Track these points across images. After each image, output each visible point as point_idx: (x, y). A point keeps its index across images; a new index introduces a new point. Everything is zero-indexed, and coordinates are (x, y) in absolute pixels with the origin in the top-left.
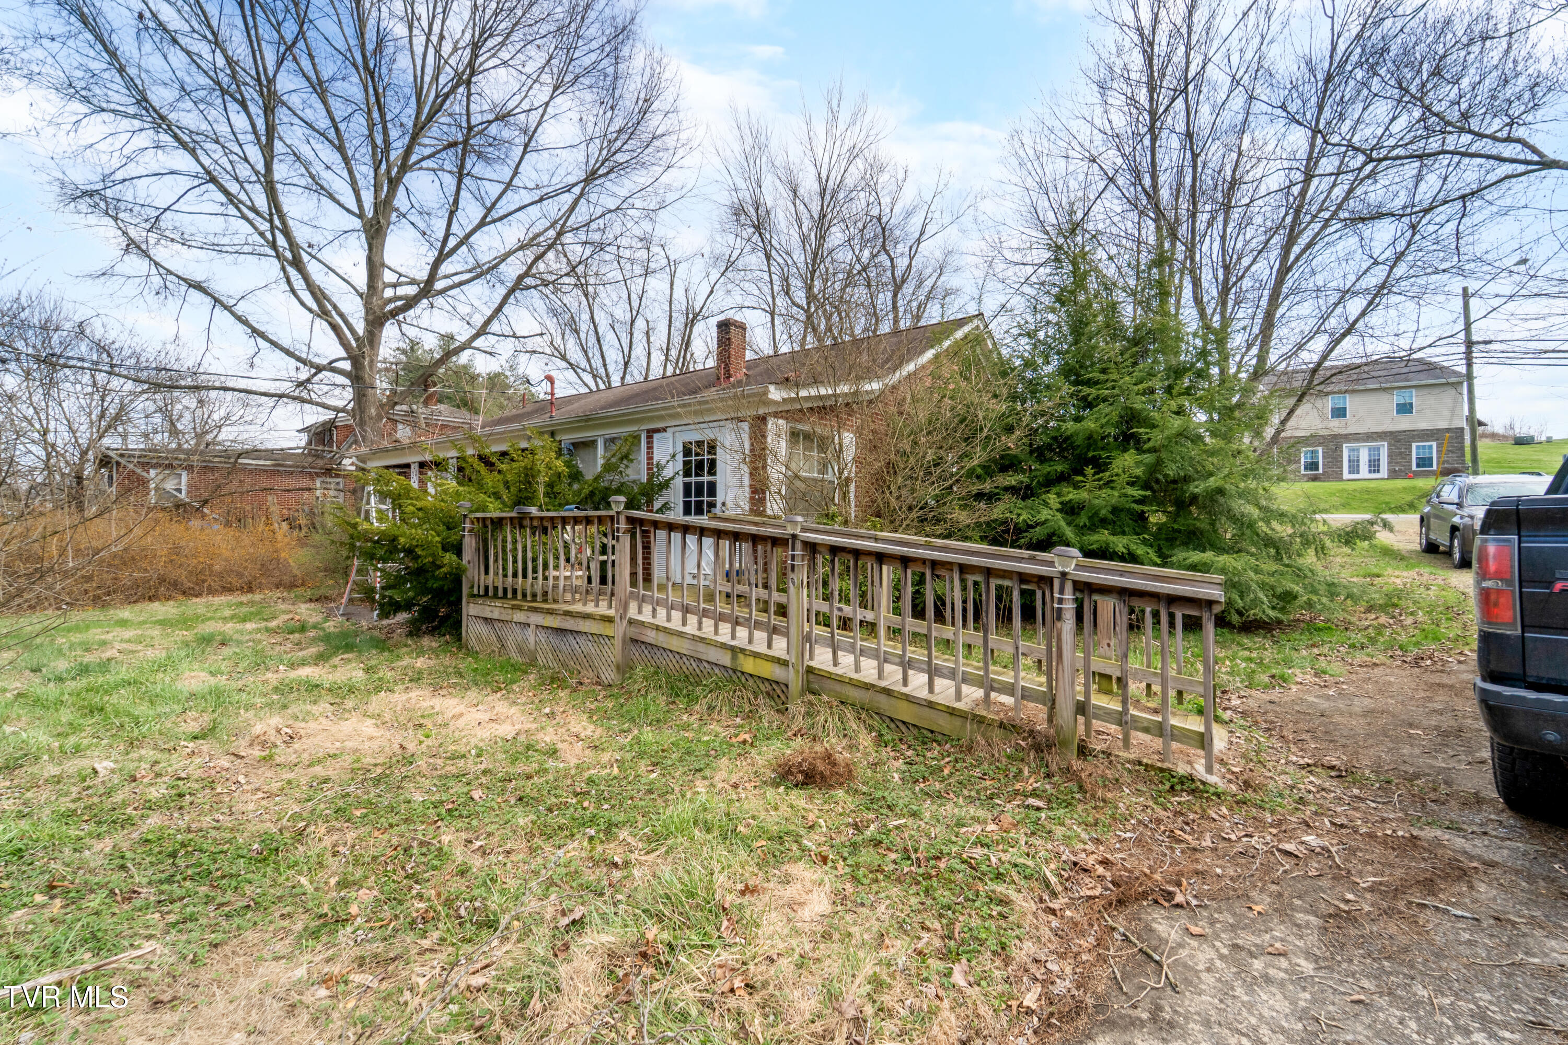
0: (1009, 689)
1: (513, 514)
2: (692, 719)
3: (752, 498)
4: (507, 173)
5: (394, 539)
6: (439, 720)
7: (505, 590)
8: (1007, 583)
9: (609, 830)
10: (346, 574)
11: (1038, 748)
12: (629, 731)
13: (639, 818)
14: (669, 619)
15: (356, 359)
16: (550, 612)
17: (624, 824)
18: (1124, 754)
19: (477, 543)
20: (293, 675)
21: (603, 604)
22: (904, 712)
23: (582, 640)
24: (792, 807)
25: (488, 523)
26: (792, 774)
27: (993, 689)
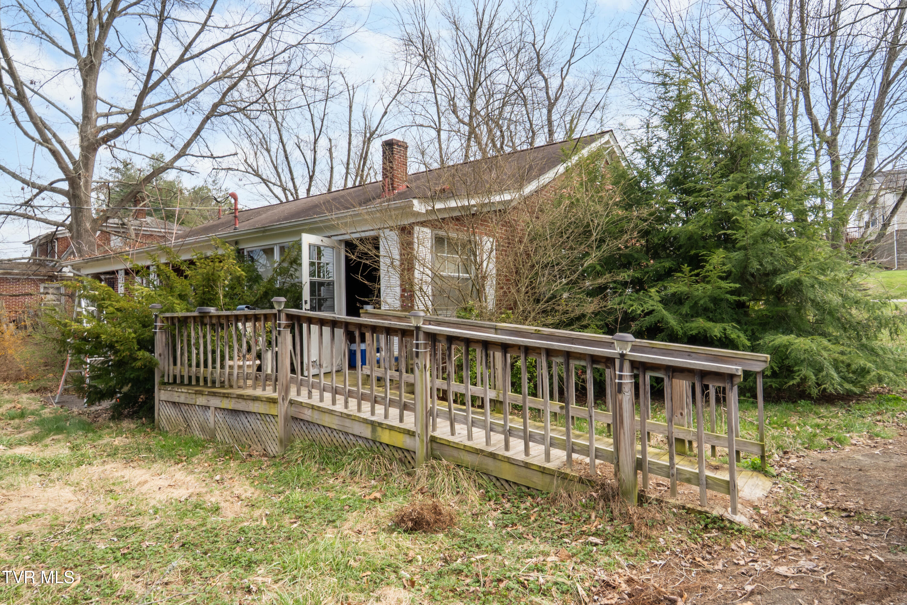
0: (585, 451)
1: (196, 314)
2: (337, 482)
3: (402, 296)
4: (202, 17)
5: (98, 337)
6: (128, 486)
7: (190, 378)
8: (583, 363)
9: (249, 566)
10: (63, 367)
11: (606, 498)
12: (283, 492)
13: (275, 557)
14: (322, 400)
15: (73, 181)
16: (226, 396)
17: (261, 562)
18: (672, 501)
19: (167, 339)
20: (10, 452)
21: (269, 389)
22: (507, 472)
23: (251, 419)
24: (398, 546)
25: (176, 321)
26: (404, 522)
27: (573, 451)
